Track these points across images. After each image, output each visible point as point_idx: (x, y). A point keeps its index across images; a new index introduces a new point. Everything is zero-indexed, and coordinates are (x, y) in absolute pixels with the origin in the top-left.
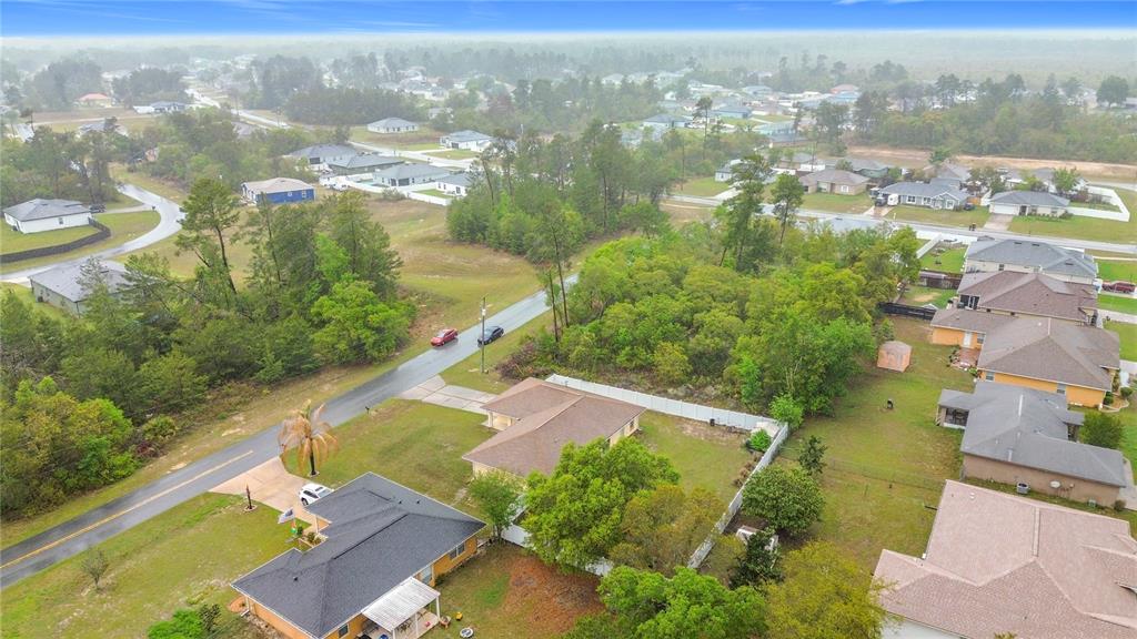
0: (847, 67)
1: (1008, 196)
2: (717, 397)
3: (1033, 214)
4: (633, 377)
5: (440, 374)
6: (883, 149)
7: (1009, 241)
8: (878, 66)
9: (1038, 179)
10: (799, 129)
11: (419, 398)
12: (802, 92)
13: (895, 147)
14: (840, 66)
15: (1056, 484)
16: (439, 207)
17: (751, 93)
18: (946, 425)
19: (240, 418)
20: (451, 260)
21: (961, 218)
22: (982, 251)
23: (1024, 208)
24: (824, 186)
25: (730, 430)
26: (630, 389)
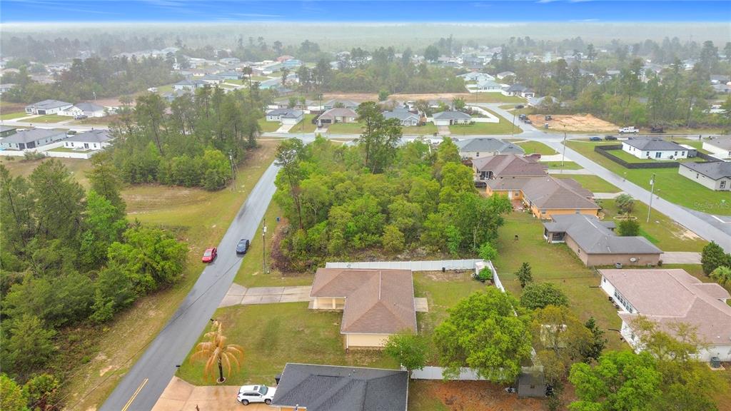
0: (283, 44)
1: (442, 115)
2: (428, 254)
3: (456, 124)
4: (370, 253)
5: (234, 282)
6: (339, 94)
7: (476, 139)
8: (302, 44)
9: (446, 105)
10: (286, 84)
11: (238, 303)
12: (262, 61)
13: (344, 92)
14: (278, 44)
15: (633, 259)
16: (82, 160)
17: (227, 62)
18: (553, 242)
19: (101, 357)
20: (139, 199)
21: (424, 130)
22: (467, 146)
23: (451, 121)
24: (339, 119)
25: (456, 272)
26: (374, 261)
